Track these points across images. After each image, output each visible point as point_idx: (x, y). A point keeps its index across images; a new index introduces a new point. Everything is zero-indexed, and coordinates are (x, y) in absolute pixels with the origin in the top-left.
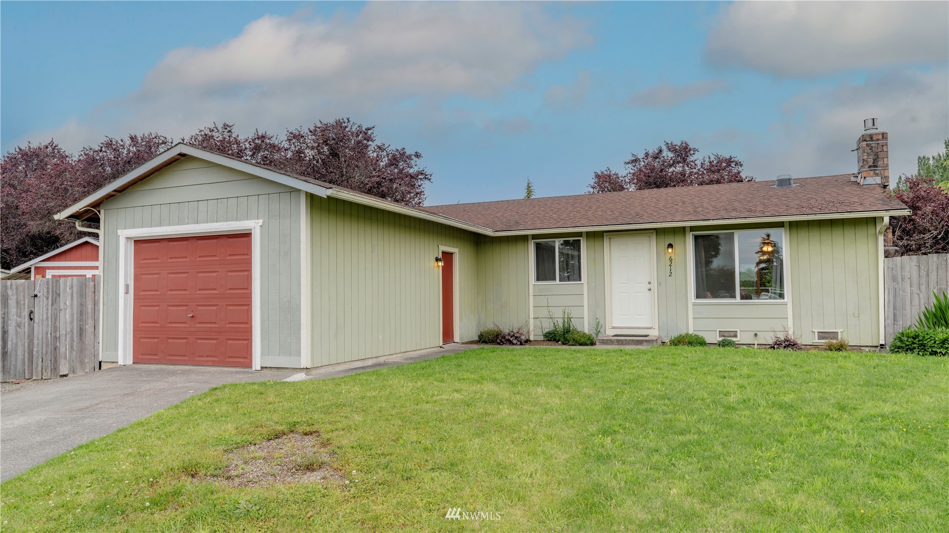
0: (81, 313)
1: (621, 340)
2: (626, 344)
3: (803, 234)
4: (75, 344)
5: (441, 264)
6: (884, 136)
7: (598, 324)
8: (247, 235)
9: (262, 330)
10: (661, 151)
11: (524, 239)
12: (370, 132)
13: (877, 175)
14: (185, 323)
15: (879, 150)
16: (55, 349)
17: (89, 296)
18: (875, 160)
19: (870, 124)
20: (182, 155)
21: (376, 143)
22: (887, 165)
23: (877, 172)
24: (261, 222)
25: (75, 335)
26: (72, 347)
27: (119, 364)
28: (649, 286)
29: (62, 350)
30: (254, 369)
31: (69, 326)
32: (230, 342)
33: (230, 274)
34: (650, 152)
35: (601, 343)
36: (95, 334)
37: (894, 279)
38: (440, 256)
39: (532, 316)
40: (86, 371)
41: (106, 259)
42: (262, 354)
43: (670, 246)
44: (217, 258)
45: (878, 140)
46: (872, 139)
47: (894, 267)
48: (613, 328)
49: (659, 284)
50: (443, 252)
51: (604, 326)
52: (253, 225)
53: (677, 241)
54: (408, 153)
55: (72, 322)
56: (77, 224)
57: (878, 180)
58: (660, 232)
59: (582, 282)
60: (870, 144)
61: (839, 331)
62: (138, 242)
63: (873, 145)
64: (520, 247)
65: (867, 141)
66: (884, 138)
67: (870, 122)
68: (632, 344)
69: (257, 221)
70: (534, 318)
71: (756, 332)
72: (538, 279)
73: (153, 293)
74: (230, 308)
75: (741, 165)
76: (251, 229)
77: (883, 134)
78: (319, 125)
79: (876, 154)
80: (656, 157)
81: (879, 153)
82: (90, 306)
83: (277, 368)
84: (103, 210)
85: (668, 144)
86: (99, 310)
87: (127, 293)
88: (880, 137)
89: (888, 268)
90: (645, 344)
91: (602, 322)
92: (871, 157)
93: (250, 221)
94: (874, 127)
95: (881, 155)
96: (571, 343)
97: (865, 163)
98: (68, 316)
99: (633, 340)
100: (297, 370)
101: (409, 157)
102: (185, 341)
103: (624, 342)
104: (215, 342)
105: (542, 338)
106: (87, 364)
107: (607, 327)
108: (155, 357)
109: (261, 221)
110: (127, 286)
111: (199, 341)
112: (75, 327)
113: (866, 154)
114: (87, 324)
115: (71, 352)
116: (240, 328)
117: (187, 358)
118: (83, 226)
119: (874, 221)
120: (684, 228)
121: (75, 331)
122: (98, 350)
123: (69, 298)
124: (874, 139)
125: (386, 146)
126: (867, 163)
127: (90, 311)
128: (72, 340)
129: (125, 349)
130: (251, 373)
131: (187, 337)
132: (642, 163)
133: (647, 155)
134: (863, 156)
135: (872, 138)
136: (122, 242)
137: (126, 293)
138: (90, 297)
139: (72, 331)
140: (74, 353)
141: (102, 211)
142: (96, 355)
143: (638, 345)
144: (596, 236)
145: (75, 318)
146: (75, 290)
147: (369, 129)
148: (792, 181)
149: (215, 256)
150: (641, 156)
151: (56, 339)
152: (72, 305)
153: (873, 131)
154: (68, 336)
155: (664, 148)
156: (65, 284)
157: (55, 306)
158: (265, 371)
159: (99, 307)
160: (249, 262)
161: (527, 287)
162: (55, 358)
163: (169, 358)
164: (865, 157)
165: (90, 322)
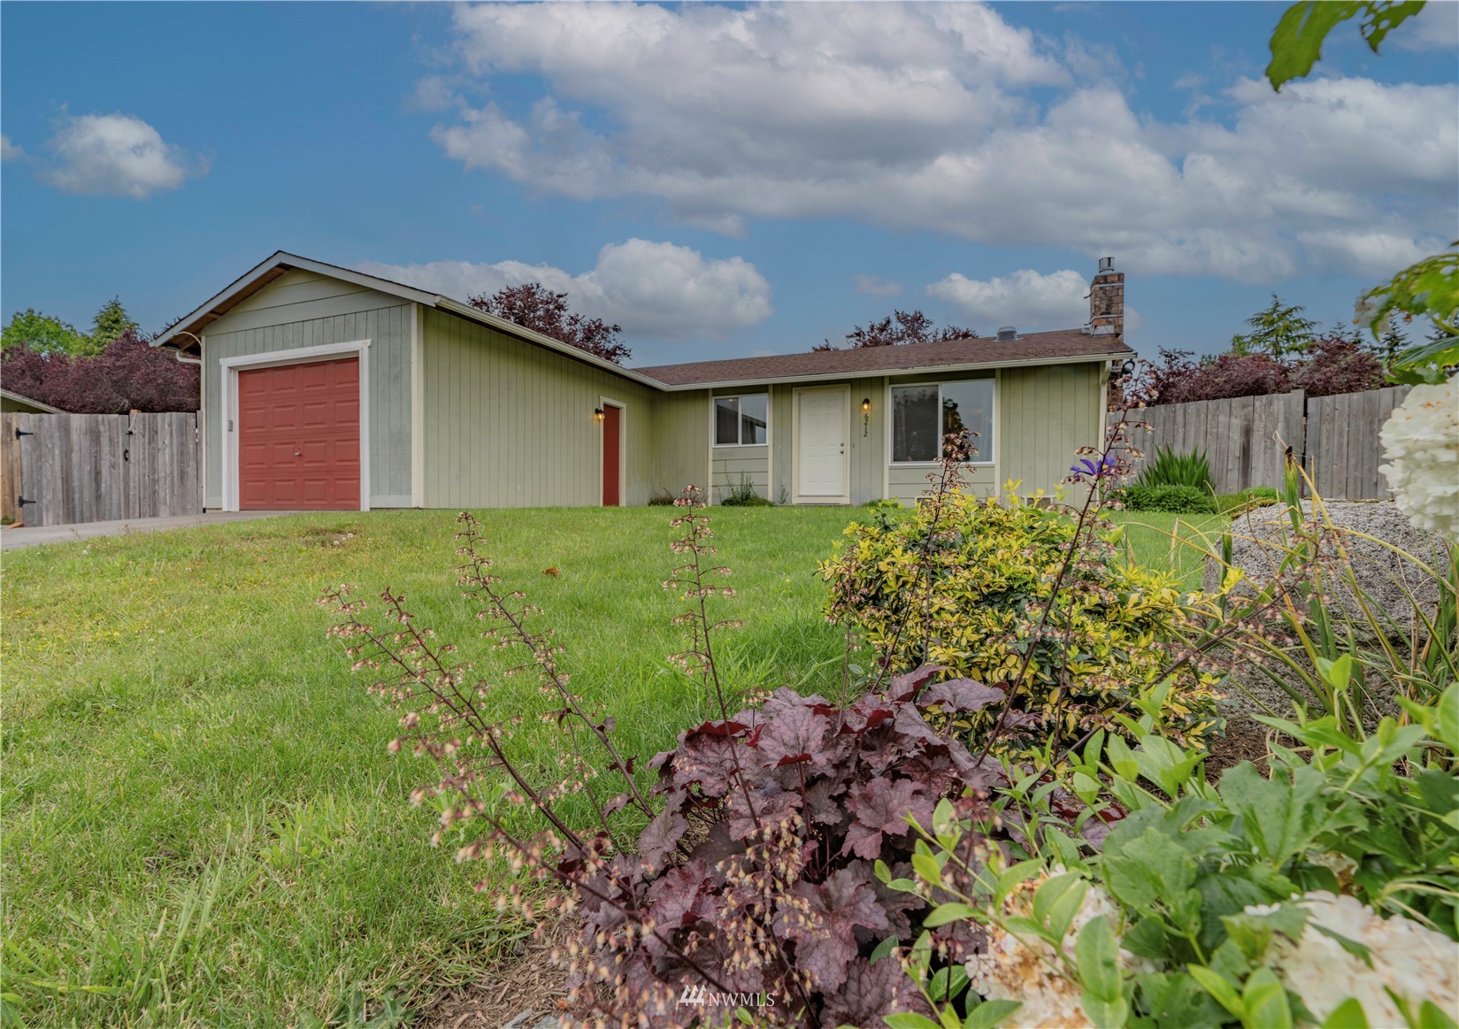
0: (182, 454)
3: (1016, 385)
4: (176, 488)
5: (601, 416)
6: (1120, 277)
7: (783, 494)
8: (354, 359)
9: (371, 466)
10: (888, 322)
11: (703, 393)
12: (561, 300)
13: (1110, 323)
14: (292, 463)
15: (1114, 294)
16: (154, 493)
17: (190, 435)
18: (1109, 307)
19: (1105, 264)
20: (281, 266)
21: (568, 312)
22: (1122, 312)
23: (1110, 319)
25: (176, 478)
26: (172, 491)
27: (224, 510)
28: (841, 449)
29: (162, 494)
30: (362, 511)
31: (168, 467)
32: (339, 482)
33: (339, 405)
34: (876, 324)
36: (198, 477)
38: (602, 408)
39: (710, 484)
41: (209, 392)
42: (372, 494)
43: (867, 401)
44: (326, 387)
45: (1113, 282)
46: (1106, 282)
48: (801, 496)
49: (853, 446)
50: (605, 405)
51: (790, 493)
52: (361, 346)
53: (874, 396)
54: (604, 326)
55: (172, 464)
56: (177, 354)
57: (1110, 329)
58: (855, 384)
59: (767, 444)
60: (1105, 287)
61: (1051, 496)
62: (244, 373)
63: (1108, 289)
64: (699, 405)
65: (1101, 284)
66: (1121, 279)
67: (1106, 261)
69: (365, 341)
70: (713, 486)
72: (719, 441)
73: (259, 430)
76: (358, 352)
77: (1119, 275)
78: (505, 291)
79: (1110, 299)
80: (883, 329)
81: (1113, 298)
82: (191, 446)
83: (388, 508)
84: (203, 335)
85: (898, 313)
86: (201, 450)
87: (231, 430)
88: (1116, 279)
89: (1111, 420)
91: (787, 490)
92: (1104, 302)
93: (357, 342)
94: (1109, 267)
95: (1115, 300)
97: (1097, 310)
98: (167, 457)
101: (606, 330)
102: (292, 483)
104: (323, 483)
106: (190, 511)
107: (793, 496)
108: (262, 502)
109: (370, 341)
110: (231, 423)
111: (308, 483)
112: (176, 469)
113: (1099, 299)
114: (188, 466)
115: (171, 498)
116: (350, 466)
118: (184, 357)
119: (1098, 366)
120: (883, 378)
121: (176, 474)
122: (202, 496)
123: (168, 437)
124: (1108, 281)
125: (580, 317)
126: (1100, 309)
127: (191, 451)
128: (173, 484)
129: (229, 494)
130: (359, 515)
131: (294, 478)
132: (867, 337)
134: (1096, 301)
135: (1106, 280)
136: (224, 371)
137: (229, 431)
139: (172, 473)
140: (175, 498)
141: (203, 338)
142: (199, 501)
144: (784, 393)
145: (175, 459)
146: (174, 427)
147: (560, 296)
149: (323, 385)
150: (866, 329)
151: (155, 481)
152: (171, 443)
153: (1109, 272)
154: (168, 479)
155: (894, 319)
156: (163, 420)
157: (152, 445)
158: (374, 512)
159: (202, 447)
160: (357, 391)
161: (706, 451)
162: (154, 503)
163: (276, 503)
164: (1097, 303)
165: (192, 463)
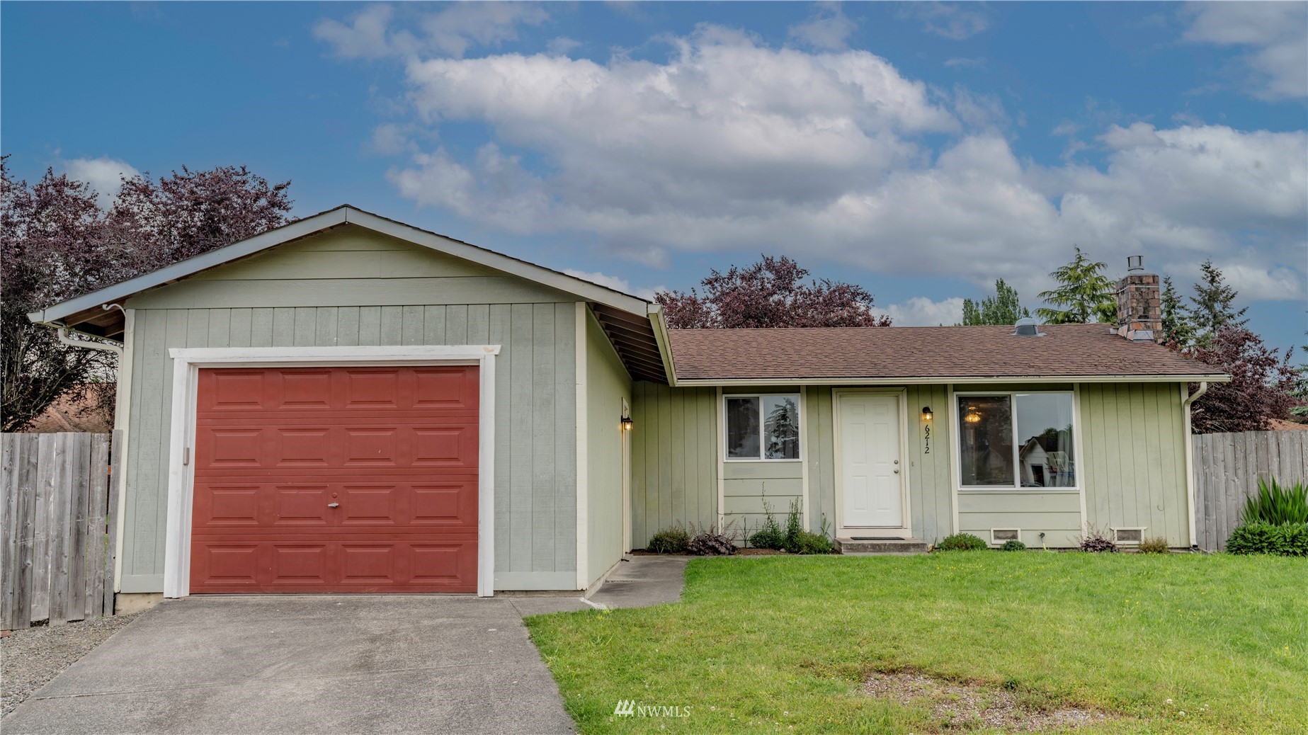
0: (80, 502)
1: (878, 545)
2: (885, 551)
3: (1096, 400)
4: (66, 560)
5: (628, 427)
7: (825, 523)
8: (470, 371)
9: (495, 529)
11: (711, 392)
13: (1148, 328)
14: (319, 518)
15: (1150, 297)
16: (24, 570)
17: (97, 470)
18: (1146, 309)
19: (1135, 263)
23: (1149, 324)
24: (497, 349)
25: (66, 543)
26: (58, 567)
27: (165, 596)
28: (896, 467)
29: (38, 572)
30: (480, 594)
31: (53, 525)
32: (419, 550)
33: (421, 433)
34: (740, 271)
35: (848, 549)
36: (109, 544)
37: (1204, 461)
39: (721, 511)
40: (87, 612)
41: (137, 401)
42: (497, 570)
43: (926, 410)
44: (394, 406)
45: (1148, 284)
46: (1142, 284)
47: (1204, 446)
48: (846, 528)
49: (912, 465)
50: (627, 410)
51: (832, 524)
52: (485, 354)
53: (936, 406)
55: (60, 519)
56: (61, 332)
58: (913, 391)
59: (800, 460)
60: (1140, 288)
61: (1142, 528)
62: (209, 372)
63: (1144, 290)
64: (703, 405)
65: (1136, 284)
66: (1156, 281)
67: (1136, 260)
68: (893, 551)
69: (490, 347)
70: (725, 514)
71: (1043, 532)
72: (732, 453)
73: (241, 464)
74: (419, 491)
75: (871, 301)
76: (479, 360)
77: (1154, 277)
79: (1147, 302)
81: (1150, 301)
82: (99, 489)
83: (526, 591)
84: (133, 312)
85: (768, 259)
86: (117, 496)
88: (1151, 280)
89: (1197, 448)
90: (912, 549)
92: (1141, 304)
93: (475, 348)
94: (1141, 267)
96: (805, 550)
97: (1134, 312)
98: (52, 507)
99: (895, 545)
100: (566, 594)
102: (317, 550)
103: (883, 547)
104: (385, 550)
105: (749, 544)
106: (89, 600)
107: (837, 527)
108: (247, 582)
109: (500, 346)
110: (187, 452)
111: (351, 550)
112: (67, 527)
113: (1135, 301)
114: (91, 522)
115: (56, 577)
116: (443, 525)
117: (321, 582)
119: (1178, 387)
121: (66, 537)
122: (113, 573)
123: (56, 473)
124: (1144, 282)
126: (1137, 312)
127: (98, 497)
128: (60, 553)
129: (179, 568)
130: (477, 601)
131: (324, 543)
133: (732, 274)
134: (1132, 302)
135: (1141, 281)
136: (177, 370)
137: (185, 464)
138: (100, 471)
139: (60, 535)
140: (63, 578)
141: (131, 312)
142: (107, 582)
143: (902, 551)
144: (820, 394)
145: (68, 511)
146: (69, 457)
148: (1036, 328)
149: (390, 402)
151: (26, 551)
152: (62, 485)
153: (1139, 273)
154: (52, 546)
156: (49, 446)
158: (500, 597)
159: (118, 491)
161: (714, 466)
163: (276, 582)
164: (1135, 305)
165: (98, 518)
